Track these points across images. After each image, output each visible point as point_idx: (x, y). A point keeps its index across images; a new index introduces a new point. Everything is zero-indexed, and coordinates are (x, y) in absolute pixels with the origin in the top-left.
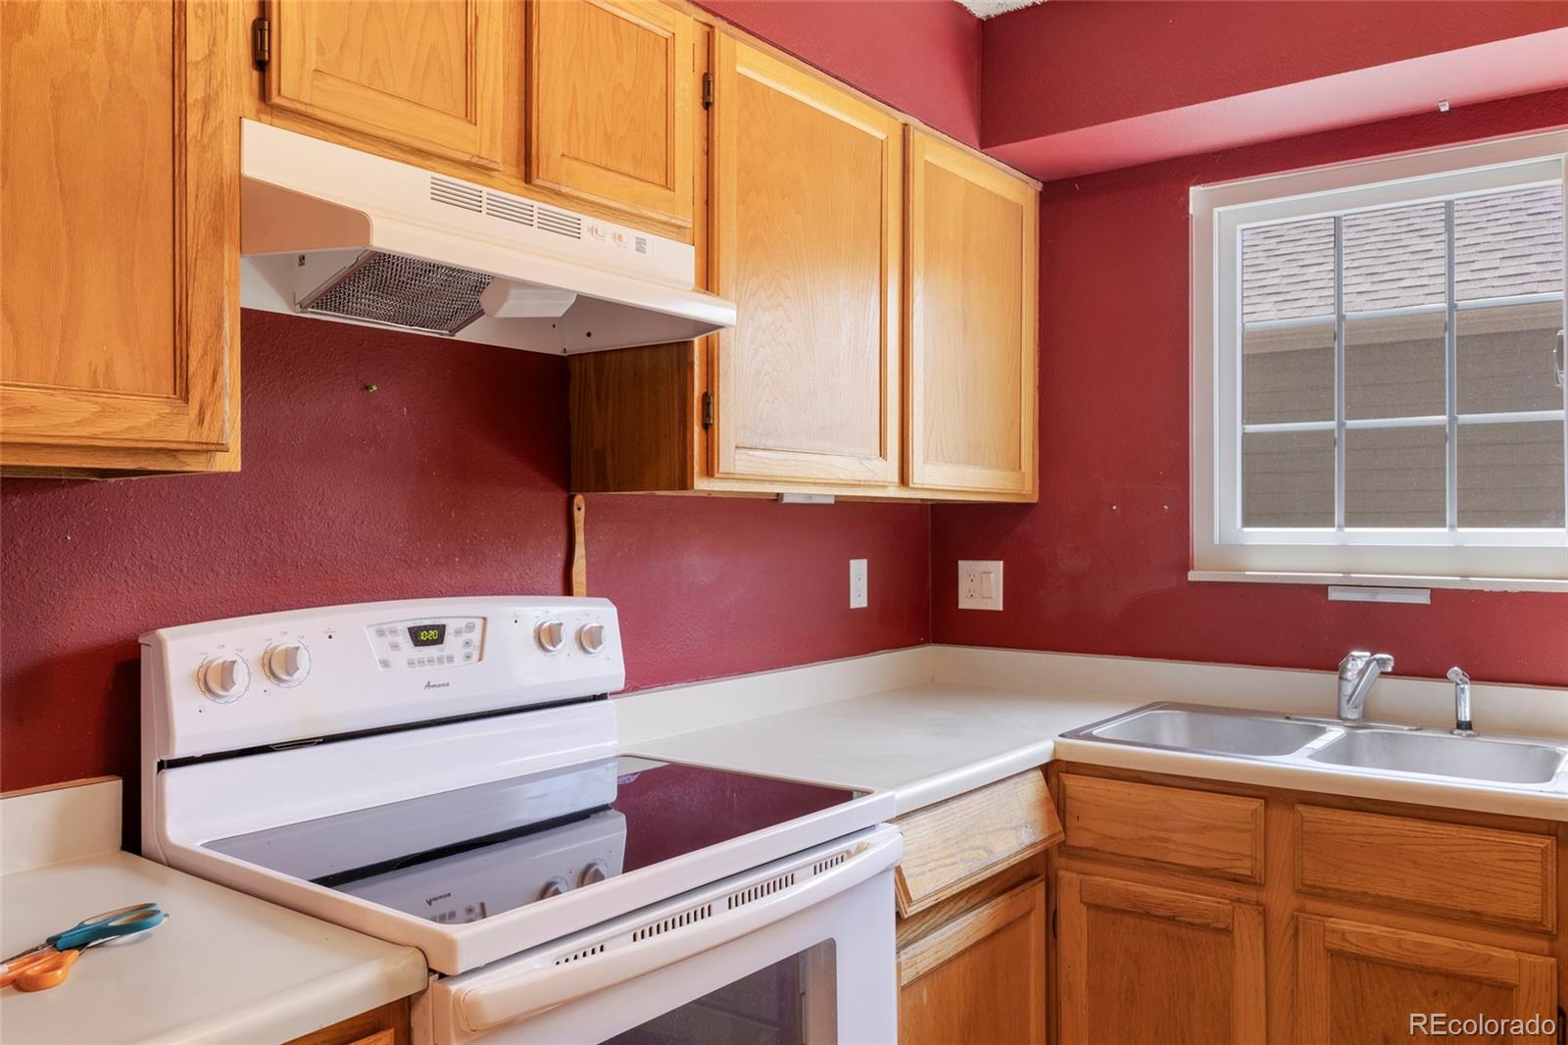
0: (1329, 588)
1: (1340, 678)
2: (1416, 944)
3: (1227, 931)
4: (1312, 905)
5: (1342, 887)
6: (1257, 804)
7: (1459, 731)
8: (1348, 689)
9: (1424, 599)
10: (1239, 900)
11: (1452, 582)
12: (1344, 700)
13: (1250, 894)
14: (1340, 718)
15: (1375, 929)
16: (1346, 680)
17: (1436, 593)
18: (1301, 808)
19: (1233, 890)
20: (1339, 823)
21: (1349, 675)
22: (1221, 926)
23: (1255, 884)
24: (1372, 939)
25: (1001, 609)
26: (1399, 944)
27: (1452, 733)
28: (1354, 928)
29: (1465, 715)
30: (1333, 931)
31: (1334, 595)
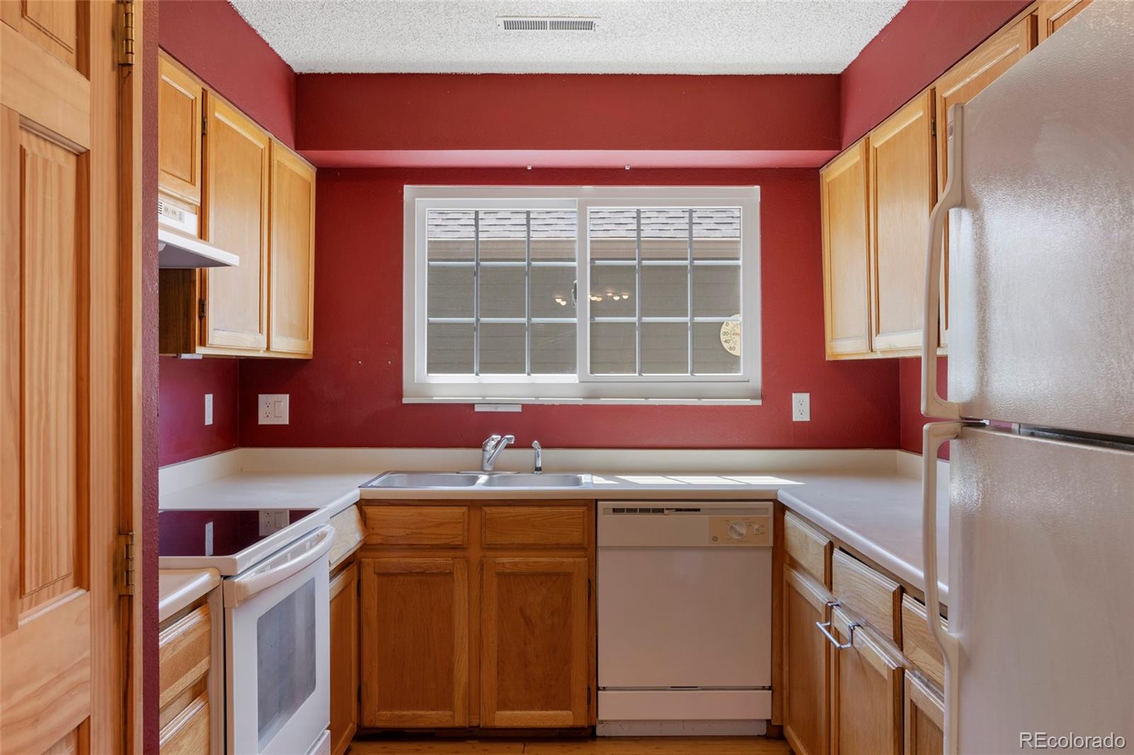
0: (476, 405)
1: (484, 450)
2: (534, 562)
3: (451, 573)
4: (488, 554)
5: (503, 543)
6: (464, 509)
7: (536, 472)
8: (487, 456)
9: (518, 409)
10: (455, 558)
11: (530, 400)
12: (485, 461)
13: (460, 554)
14: (483, 470)
15: (517, 560)
16: (487, 451)
17: (524, 406)
18: (485, 508)
19: (452, 553)
20: (502, 513)
21: (488, 448)
22: (448, 571)
23: (463, 549)
24: (515, 564)
25: (288, 423)
26: (527, 564)
27: (533, 473)
28: (507, 560)
29: (539, 464)
30: (499, 564)
31: (478, 409)
